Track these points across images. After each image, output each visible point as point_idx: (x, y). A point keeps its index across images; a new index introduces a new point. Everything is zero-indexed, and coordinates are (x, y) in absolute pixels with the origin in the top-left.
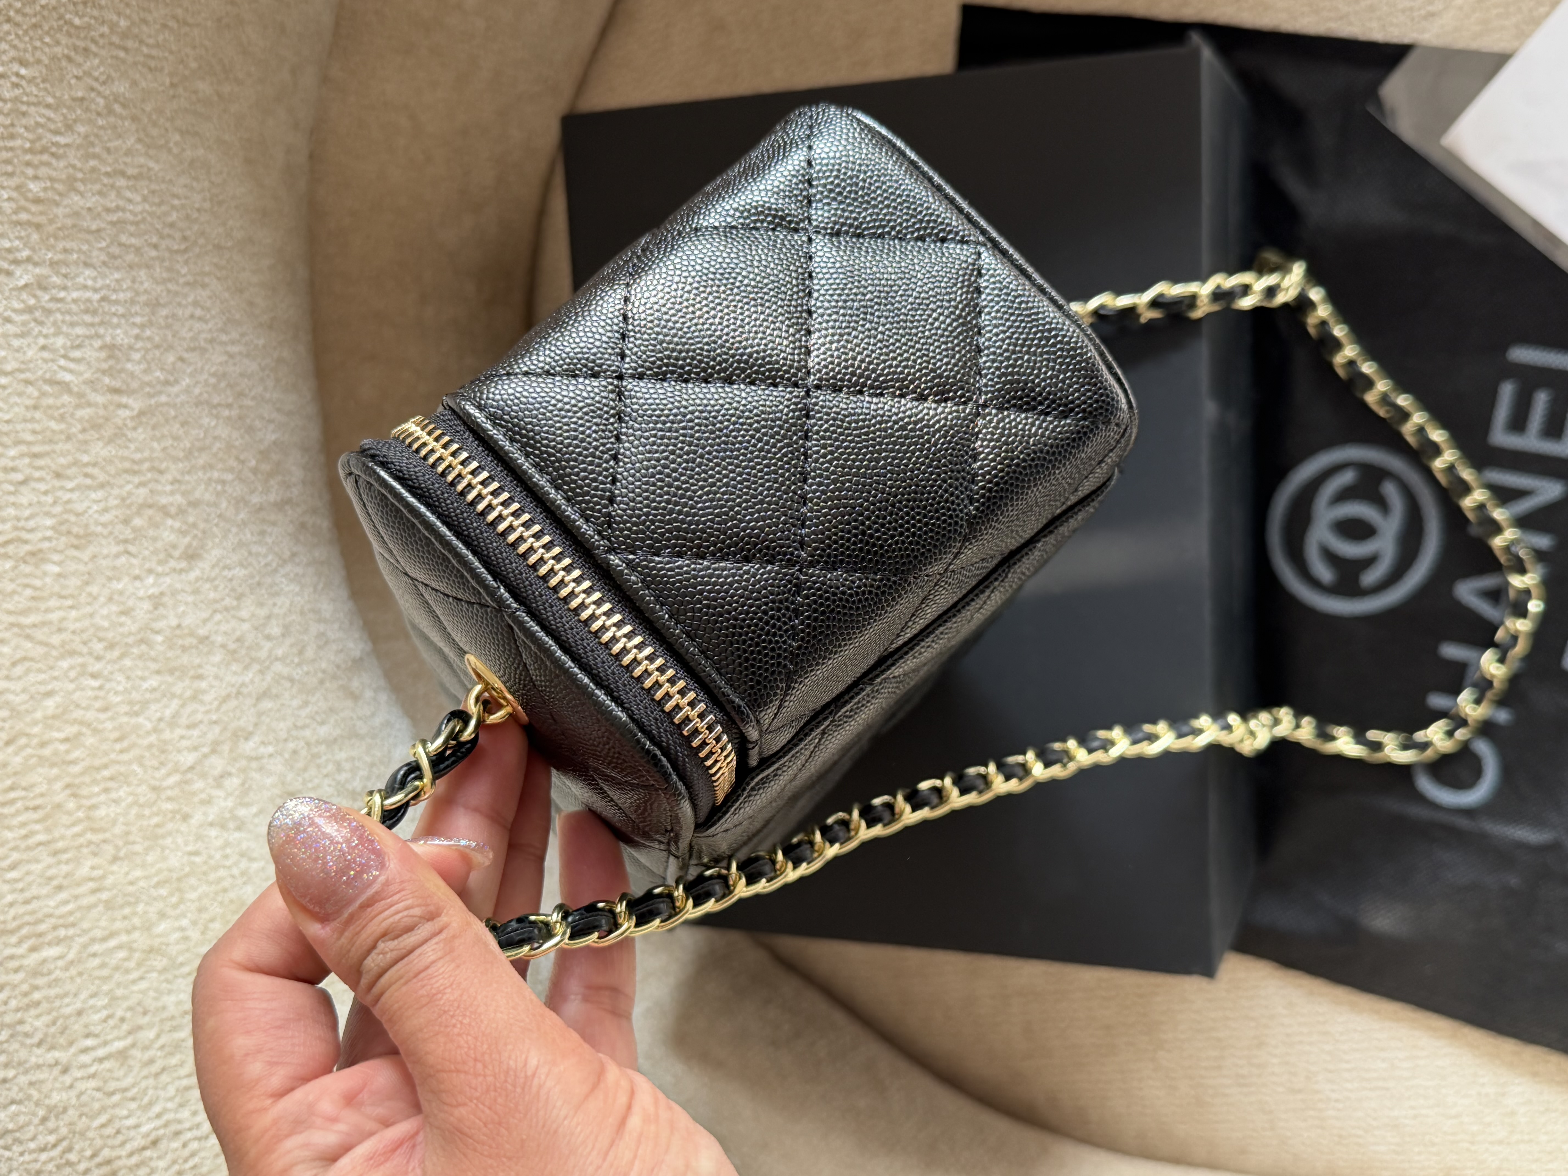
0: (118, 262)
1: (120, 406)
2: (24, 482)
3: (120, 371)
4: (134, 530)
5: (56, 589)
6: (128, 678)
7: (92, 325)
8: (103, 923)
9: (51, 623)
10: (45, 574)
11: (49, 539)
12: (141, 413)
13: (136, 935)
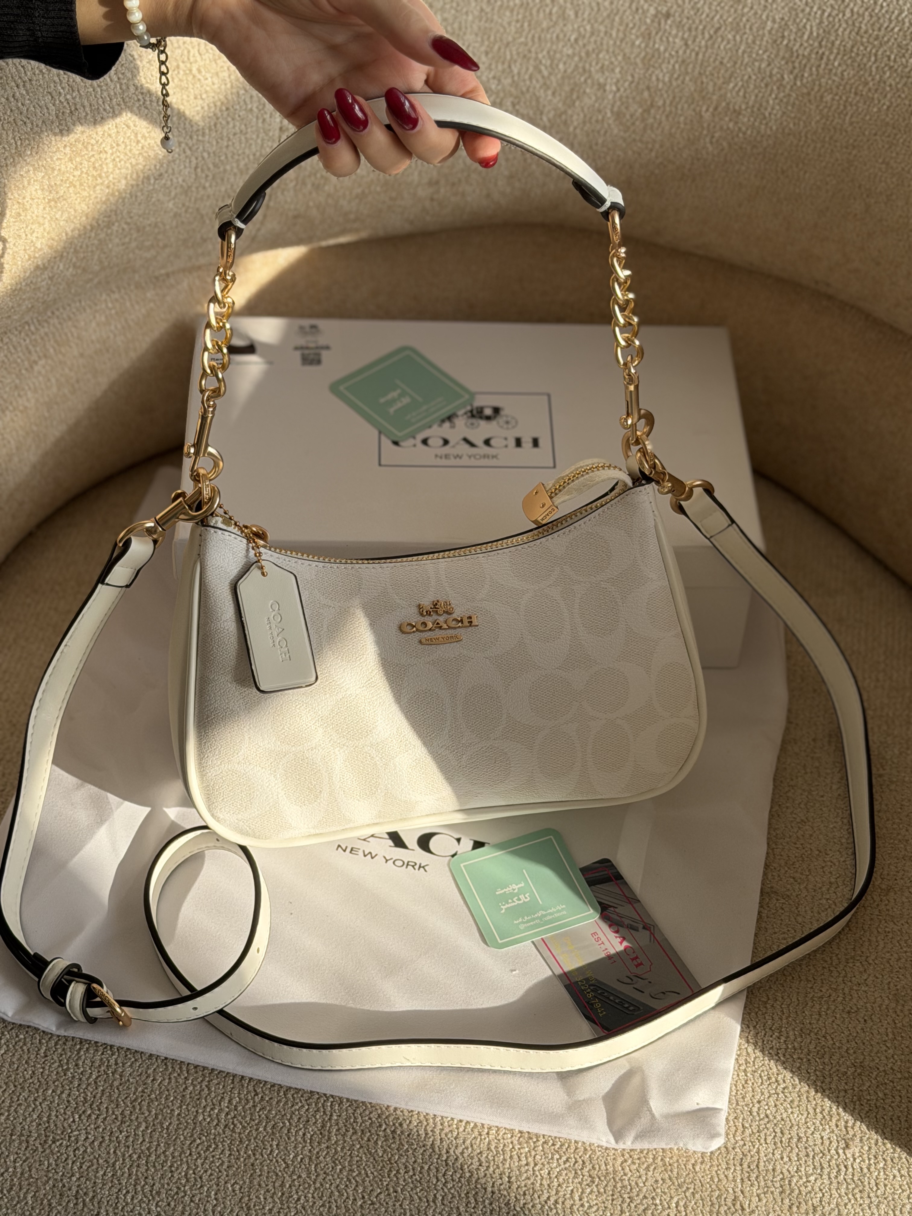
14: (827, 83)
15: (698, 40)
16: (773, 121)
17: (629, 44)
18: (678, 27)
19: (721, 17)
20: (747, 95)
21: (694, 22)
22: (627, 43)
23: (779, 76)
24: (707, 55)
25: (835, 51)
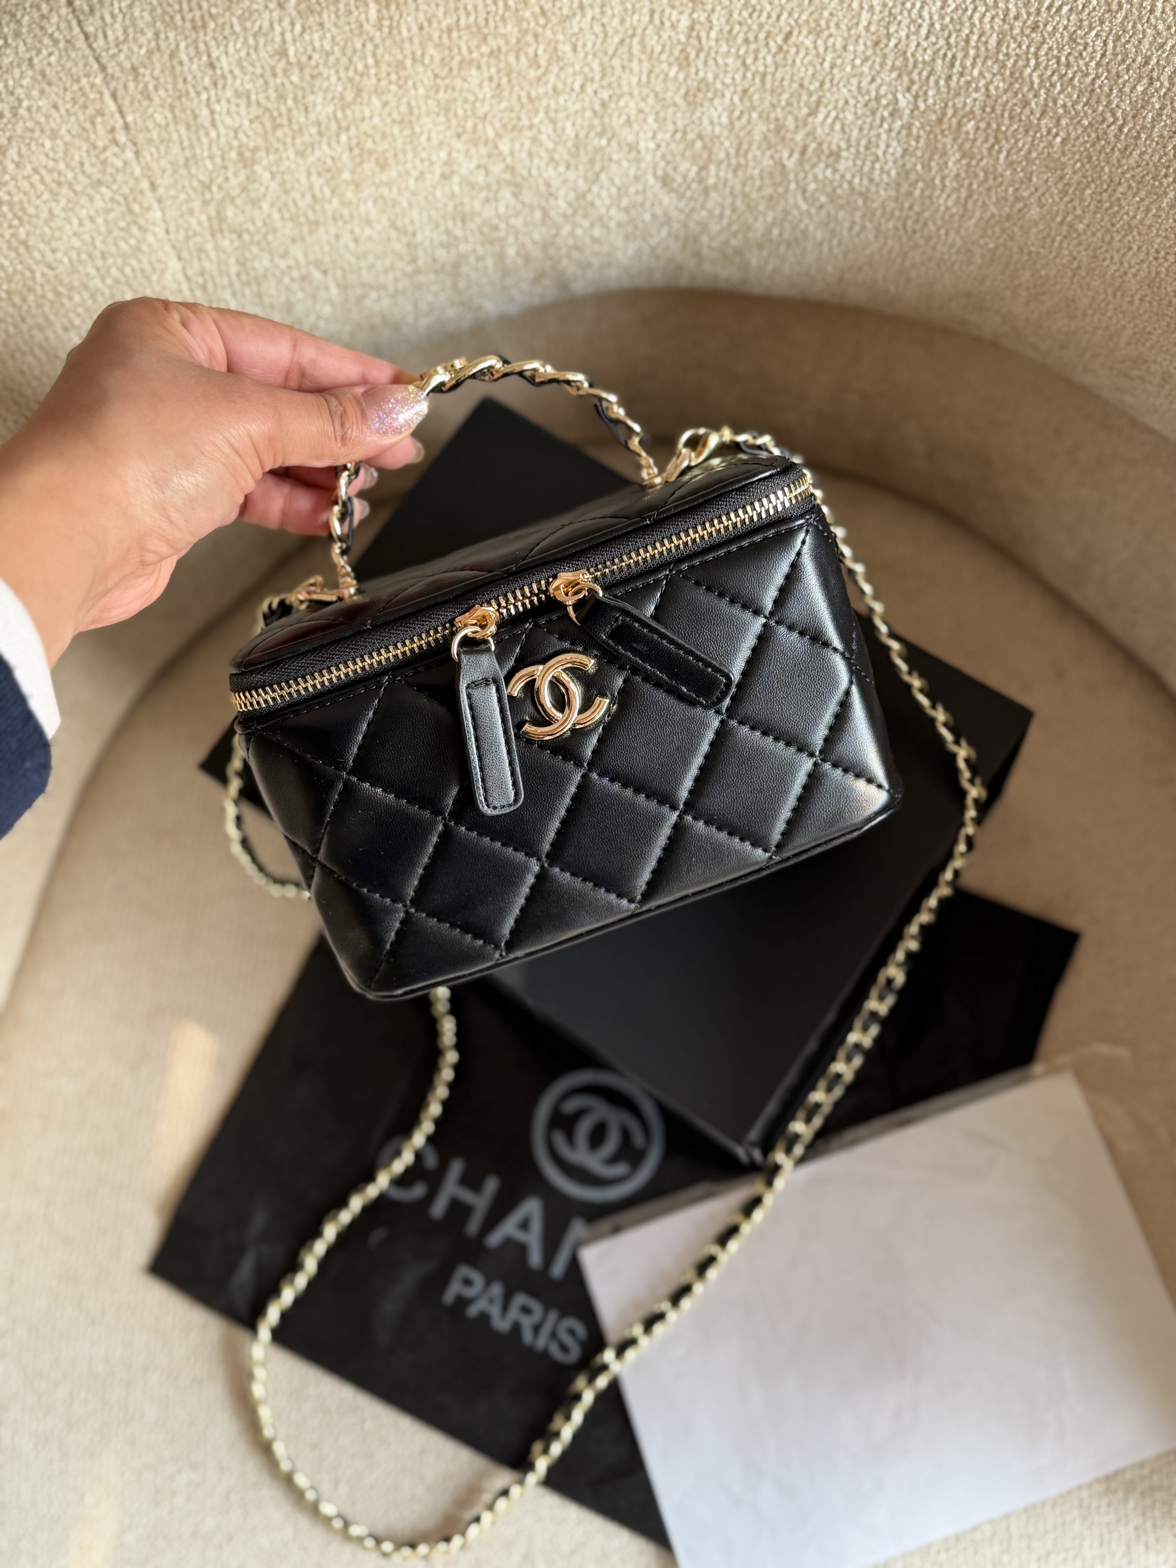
0: (903, 175)
1: (792, 152)
2: (744, 64)
3: (819, 157)
4: (693, 142)
5: (657, 71)
6: (576, 112)
7: (858, 144)
8: (387, 57)
9: (630, 61)
10: (670, 65)
11: (697, 73)
12: (784, 167)
13: (374, 81)
14: (965, 104)
15: (760, 56)
16: (890, 164)
17: (662, 76)
18: (727, 41)
19: (790, 15)
20: (847, 129)
21: (750, 28)
22: (657, 77)
23: (890, 97)
24: (779, 75)
25: (972, 52)
